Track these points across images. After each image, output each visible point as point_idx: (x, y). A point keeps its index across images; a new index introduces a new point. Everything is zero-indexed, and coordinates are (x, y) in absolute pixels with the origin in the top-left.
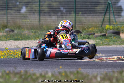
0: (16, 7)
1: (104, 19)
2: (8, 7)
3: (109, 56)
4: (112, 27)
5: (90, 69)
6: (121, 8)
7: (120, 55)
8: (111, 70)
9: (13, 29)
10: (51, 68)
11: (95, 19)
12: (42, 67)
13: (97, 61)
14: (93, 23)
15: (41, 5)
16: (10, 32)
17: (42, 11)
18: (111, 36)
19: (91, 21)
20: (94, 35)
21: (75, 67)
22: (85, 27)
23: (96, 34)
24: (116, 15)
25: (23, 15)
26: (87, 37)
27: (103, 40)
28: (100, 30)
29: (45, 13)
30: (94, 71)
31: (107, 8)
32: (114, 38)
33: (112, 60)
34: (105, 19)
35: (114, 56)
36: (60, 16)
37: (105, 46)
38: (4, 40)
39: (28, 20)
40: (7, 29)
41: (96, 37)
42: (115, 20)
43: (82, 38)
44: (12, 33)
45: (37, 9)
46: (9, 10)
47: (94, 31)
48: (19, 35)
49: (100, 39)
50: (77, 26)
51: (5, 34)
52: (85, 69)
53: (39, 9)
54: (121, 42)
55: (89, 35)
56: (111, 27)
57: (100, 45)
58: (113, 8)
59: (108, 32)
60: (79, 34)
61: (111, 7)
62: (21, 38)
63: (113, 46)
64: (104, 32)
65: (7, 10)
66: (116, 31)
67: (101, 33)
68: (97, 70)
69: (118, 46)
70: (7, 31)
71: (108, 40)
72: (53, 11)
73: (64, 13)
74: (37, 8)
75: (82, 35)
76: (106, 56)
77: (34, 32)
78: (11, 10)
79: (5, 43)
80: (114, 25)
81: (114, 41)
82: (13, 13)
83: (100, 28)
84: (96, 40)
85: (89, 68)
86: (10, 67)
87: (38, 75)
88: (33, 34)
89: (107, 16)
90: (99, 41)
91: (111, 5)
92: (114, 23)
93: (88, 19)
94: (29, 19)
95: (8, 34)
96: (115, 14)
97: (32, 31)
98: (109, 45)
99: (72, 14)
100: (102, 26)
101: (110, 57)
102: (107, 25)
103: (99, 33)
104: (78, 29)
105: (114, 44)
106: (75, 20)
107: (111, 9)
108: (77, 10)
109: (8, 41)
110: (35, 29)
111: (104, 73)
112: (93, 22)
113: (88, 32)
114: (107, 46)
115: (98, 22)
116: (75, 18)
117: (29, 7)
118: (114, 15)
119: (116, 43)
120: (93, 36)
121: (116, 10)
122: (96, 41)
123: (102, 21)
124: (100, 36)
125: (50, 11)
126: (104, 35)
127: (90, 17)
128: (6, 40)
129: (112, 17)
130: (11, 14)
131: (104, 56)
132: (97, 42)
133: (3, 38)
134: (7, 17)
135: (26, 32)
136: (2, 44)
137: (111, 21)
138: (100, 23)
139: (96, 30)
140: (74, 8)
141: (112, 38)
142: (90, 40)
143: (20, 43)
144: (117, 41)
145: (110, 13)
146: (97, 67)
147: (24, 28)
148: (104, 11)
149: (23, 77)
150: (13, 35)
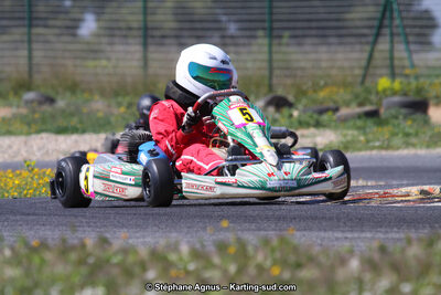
0: (62, 16)
1: (371, 57)
2: (34, 15)
3: (391, 187)
4: (401, 83)
5: (325, 230)
6: (431, 19)
7: (431, 184)
8: (396, 236)
9: (51, 93)
10: (186, 230)
11: (340, 56)
12: (155, 225)
14: (334, 72)
15: (149, 11)
16: (41, 103)
17: (153, 29)
18: (396, 118)
19: (324, 64)
20: (339, 114)
21: (273, 226)
22: (305, 88)
23: (344, 111)
24: (415, 43)
25: (88, 43)
26: (312, 122)
27: (368, 130)
28: (356, 96)
29: (163, 37)
30: (337, 239)
31: (383, 18)
32: (408, 125)
33: (402, 201)
34: (376, 55)
35: (408, 185)
37: (374, 152)
38: (21, 134)
39: (104, 63)
40: (30, 96)
41: (344, 120)
42: (410, 58)
43: (295, 123)
44: (47, 108)
45: (135, 25)
46: (37, 26)
47: (335, 97)
48: (72, 115)
49: (359, 128)
50: (275, 81)
51: (24, 111)
52: (305, 233)
53: (141, 24)
54: (431, 137)
56: (397, 85)
57: (360, 150)
58: (402, 19)
59: (385, 102)
60: (285, 111)
61: (396, 14)
62: (79, 126)
63: (405, 152)
64: (371, 103)
65: (30, 26)
66: (412, 97)
67: (361, 104)
68: (349, 235)
69: (422, 152)
70: (32, 101)
71: (386, 131)
72: (193, 29)
73: (232, 37)
74: (135, 20)
75: (296, 113)
76: (380, 187)
77: (125, 104)
78: (46, 26)
79: (26, 143)
80: (407, 76)
81: (407, 135)
82: (53, 39)
83: (359, 89)
84: (345, 132)
85: (320, 230)
86: (43, 228)
87: (144, 252)
88: (122, 109)
89: (383, 45)
90: (353, 135)
91: (395, 6)
92: (407, 71)
93: (313, 56)
94: (108, 59)
95: (34, 112)
96: (411, 39)
97: (120, 99)
98: (388, 147)
99: (260, 41)
100: (363, 82)
101: (395, 191)
102: (381, 76)
103: (354, 105)
104: (280, 92)
105: (408, 145)
106: (270, 61)
107: (397, 22)
108: (276, 25)
109: (34, 136)
110: (127, 94)
111: (375, 244)
112: (332, 67)
113: (314, 101)
114: (384, 153)
115: (352, 68)
116: (270, 53)
117: (106, 17)
118: (408, 43)
119: (413, 140)
120: (335, 117)
121: (415, 27)
123: (364, 63)
124: (359, 116)
125: (181, 29)
126: (373, 114)
127: (324, 48)
128: (29, 134)
129: (400, 51)
130: (46, 42)
131: (372, 187)
132: (349, 138)
133: (17, 126)
134: (30, 50)
135: (99, 105)
136: (15, 148)
137: (396, 63)
138: (358, 72)
139: (342, 94)
140: (267, 17)
141: (399, 124)
142: (321, 130)
143: (76, 142)
144: (417, 135)
145: (392, 35)
146: (349, 224)
147: (91, 91)
148: (372, 27)
149: (91, 260)
150: (53, 116)
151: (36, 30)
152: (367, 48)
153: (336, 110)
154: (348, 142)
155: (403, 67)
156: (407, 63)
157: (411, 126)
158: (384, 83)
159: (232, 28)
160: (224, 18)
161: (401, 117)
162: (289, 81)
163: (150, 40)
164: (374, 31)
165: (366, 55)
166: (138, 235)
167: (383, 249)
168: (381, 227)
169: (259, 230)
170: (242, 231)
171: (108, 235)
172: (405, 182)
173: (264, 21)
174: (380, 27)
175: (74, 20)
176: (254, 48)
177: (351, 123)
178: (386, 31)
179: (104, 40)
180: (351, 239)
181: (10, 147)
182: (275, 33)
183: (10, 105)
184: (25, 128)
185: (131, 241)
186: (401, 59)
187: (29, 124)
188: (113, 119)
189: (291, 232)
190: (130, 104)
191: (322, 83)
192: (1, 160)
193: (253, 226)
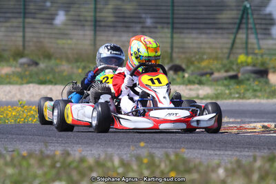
0: (45, 12)
1: (234, 43)
2: (27, 11)
3: (244, 123)
4: (252, 58)
5: (203, 149)
7: (269, 122)
8: (247, 154)
9: (36, 59)
10: (117, 147)
11: (214, 41)
12: (98, 143)
15: (98, 10)
16: (29, 65)
17: (100, 21)
18: (248, 80)
19: (204, 46)
20: (213, 76)
21: (171, 146)
22: (194, 59)
23: (216, 75)
24: (261, 34)
25: (60, 29)
26: (196, 81)
27: (231, 87)
28: (224, 66)
29: (105, 26)
30: (210, 155)
31: (242, 18)
32: (255, 85)
33: (251, 132)
34: (237, 41)
35: (255, 122)
37: (235, 101)
38: (16, 84)
39: (69, 41)
40: (23, 60)
41: (217, 80)
42: (258, 44)
43: (187, 81)
44: (34, 69)
45: (89, 18)
46: (28, 18)
47: (212, 67)
48: (49, 73)
49: (225, 86)
50: (175, 55)
51: (19, 70)
52: (191, 151)
53: (93, 18)
54: (269, 93)
56: (249, 59)
57: (226, 99)
58: (254, 19)
59: (242, 70)
60: (180, 73)
61: (250, 16)
62: (53, 80)
63: (253, 101)
64: (233, 70)
65: (25, 17)
66: (259, 68)
67: (227, 71)
68: (218, 153)
69: (264, 101)
70: (24, 64)
71: (242, 88)
72: (125, 22)
73: (149, 28)
74: (89, 15)
75: (186, 75)
76: (238, 123)
77: (82, 67)
78: (34, 18)
79: (19, 90)
80: (256, 54)
81: (255, 91)
82: (37, 26)
83: (225, 62)
84: (217, 88)
85: (200, 149)
86: (29, 143)
87: (91, 160)
89: (241, 36)
90: (221, 90)
91: (250, 11)
92: (257, 51)
93: (199, 41)
94: (71, 39)
95: (26, 71)
97: (79, 64)
98: (243, 98)
99: (165, 30)
100: (228, 57)
101: (247, 126)
102: (240, 54)
103: (222, 71)
104: (177, 62)
105: (255, 97)
106: (172, 43)
107: (251, 21)
108: (176, 21)
109: (25, 86)
110: (83, 61)
111: (234, 159)
113: (199, 68)
114: (241, 101)
115: (222, 48)
116: (172, 38)
117: (72, 13)
118: (257, 34)
119: (259, 94)
120: (210, 79)
121: (261, 24)
122: (217, 90)
123: (229, 46)
124: (226, 78)
125: (116, 22)
126: (234, 77)
127: (203, 36)
128: (22, 84)
129: (252, 39)
130: (34, 28)
131: (233, 123)
132: (219, 91)
133: (15, 79)
134: (24, 32)
135: (65, 67)
136: (13, 92)
137: (249, 46)
138: (226, 51)
139: (216, 65)
140: (170, 16)
141: (250, 84)
142: (202, 86)
143: (51, 90)
144: (261, 90)
145: (247, 29)
146: (218, 145)
147: (61, 59)
148: (235, 23)
149: (58, 165)
150: (37, 74)
151: (28, 20)
152: (232, 36)
153: (212, 74)
154: (219, 94)
155: (254, 49)
156: (256, 46)
157: (257, 85)
158: (242, 58)
159: (149, 22)
160: (144, 16)
161: (252, 80)
162: (183, 56)
163: (98, 28)
164: (236, 26)
165: (230, 41)
166: (88, 149)
168: (238, 147)
169: (162, 148)
170: (152, 148)
171: (69, 149)
172: (253, 120)
173: (168, 18)
174: (240, 23)
175: (52, 15)
176: (162, 35)
177: (220, 82)
178: (243, 26)
179: (70, 27)
180: (219, 155)
181: (10, 92)
182: (175, 25)
183: (11, 66)
184: (20, 81)
185: (83, 153)
186: (252, 44)
187: (22, 78)
188: (74, 77)
190: (84, 68)
191: (205, 57)
192: (4, 100)
193: (159, 145)
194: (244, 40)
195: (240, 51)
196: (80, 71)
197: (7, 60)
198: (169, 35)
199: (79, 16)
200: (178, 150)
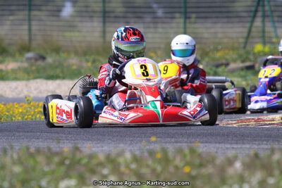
0: (51, 4)
1: (250, 31)
2: (33, 3)
3: (262, 114)
4: (270, 48)
5: (220, 143)
8: (266, 147)
9: (42, 53)
10: (129, 142)
11: (230, 30)
12: (109, 139)
13: (235, 125)
14: (225, 40)
16: (36, 60)
17: (109, 12)
19: (220, 35)
20: (229, 67)
21: (186, 140)
22: (208, 50)
23: (232, 66)
24: (278, 22)
25: (67, 21)
26: (212, 72)
27: (248, 78)
29: (116, 17)
30: (227, 148)
31: (258, 5)
33: (269, 124)
34: (253, 29)
36: (152, 25)
38: (23, 79)
39: (77, 34)
40: (30, 55)
41: (233, 71)
42: (276, 31)
44: (40, 63)
46: (34, 10)
47: (228, 57)
48: (57, 67)
49: (242, 77)
51: (26, 65)
52: (207, 144)
53: (101, 9)
55: (218, 66)
56: (267, 49)
58: (270, 6)
59: (259, 60)
61: (266, 3)
62: (61, 75)
64: (250, 61)
65: (30, 10)
67: (243, 62)
68: (235, 146)
70: (31, 59)
72: (135, 12)
73: (161, 18)
74: (98, 7)
77: (91, 60)
78: (40, 10)
79: (26, 85)
80: (273, 43)
82: (43, 18)
83: (242, 52)
85: (216, 143)
86: (37, 141)
87: (102, 157)
89: (258, 22)
90: (238, 81)
92: (274, 40)
93: (212, 30)
94: (78, 31)
95: (32, 65)
97: (87, 57)
99: (177, 20)
100: (245, 47)
101: (265, 118)
102: (257, 43)
103: (239, 61)
106: (185, 33)
107: (267, 8)
108: (189, 10)
109: (32, 81)
110: (92, 54)
111: (252, 152)
112: (224, 38)
113: (213, 59)
115: (238, 38)
116: (185, 28)
117: (79, 4)
118: (274, 22)
120: (226, 70)
123: (245, 35)
124: (242, 69)
125: (127, 12)
126: (251, 68)
127: (219, 25)
128: (28, 79)
129: (269, 28)
130: (40, 20)
133: (20, 74)
134: (30, 25)
135: (74, 61)
136: (20, 89)
137: (267, 34)
138: (242, 40)
139: (233, 55)
140: (182, 5)
143: (59, 85)
145: (264, 16)
146: (235, 138)
147: (68, 52)
148: (251, 11)
149: (67, 162)
150: (44, 68)
151: (34, 13)
152: (248, 25)
153: (227, 65)
155: (271, 37)
156: (273, 35)
158: (259, 47)
159: (160, 13)
160: (155, 6)
163: (107, 19)
164: (252, 14)
165: (246, 30)
166: (98, 145)
167: (256, 156)
168: (255, 140)
169: (177, 142)
170: (166, 143)
171: (79, 146)
173: (180, 7)
174: (256, 11)
175: (58, 6)
176: (174, 25)
177: (236, 74)
178: (260, 14)
179: (78, 19)
180: (236, 149)
181: (16, 88)
182: (188, 15)
183: (17, 61)
184: (26, 76)
185: (94, 149)
186: (270, 32)
187: (28, 74)
188: (83, 71)
189: (197, 144)
190: (94, 61)
191: (220, 47)
192: (11, 96)
193: (173, 140)
194: (261, 29)
195: (257, 40)
196: (89, 64)
197: (13, 56)
198: (182, 25)
199: (87, 7)
200: (193, 144)
